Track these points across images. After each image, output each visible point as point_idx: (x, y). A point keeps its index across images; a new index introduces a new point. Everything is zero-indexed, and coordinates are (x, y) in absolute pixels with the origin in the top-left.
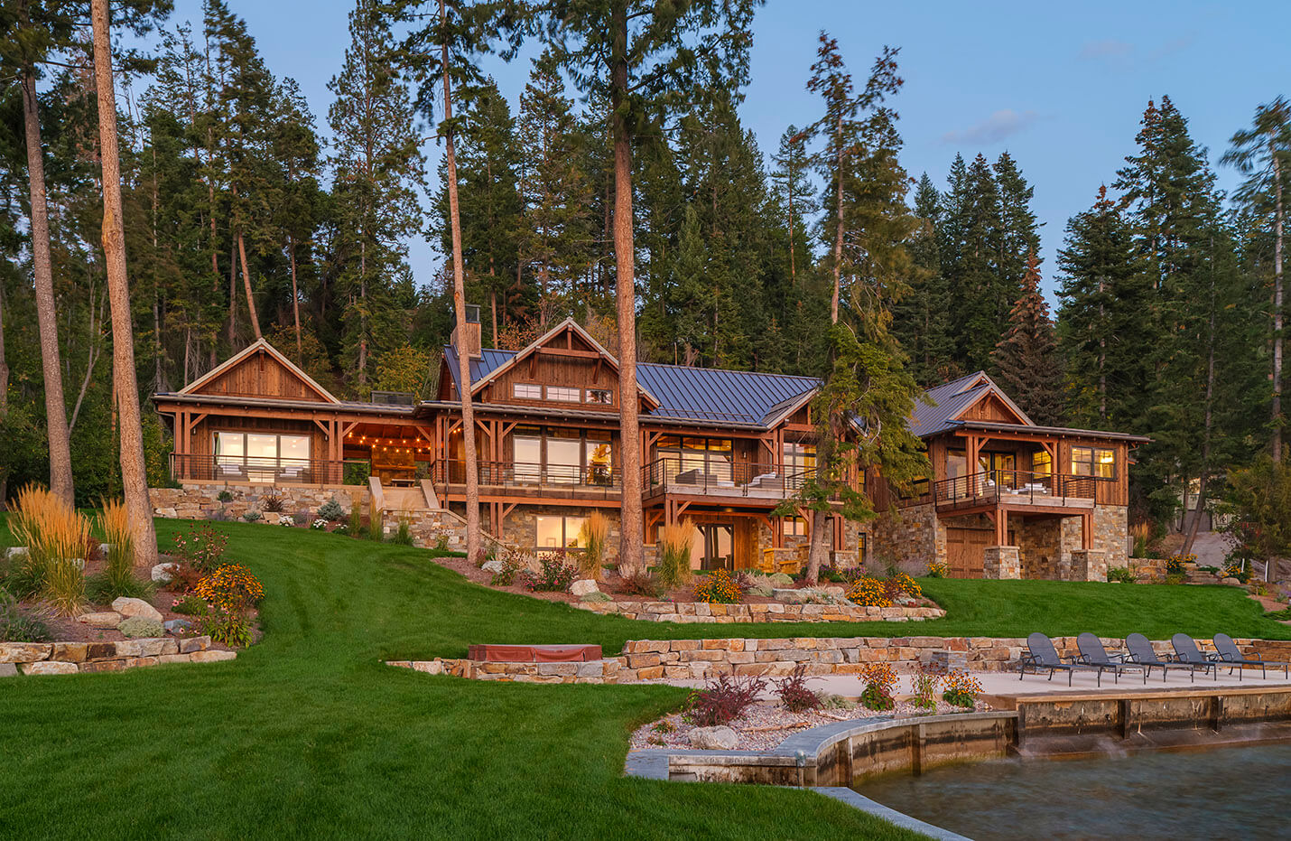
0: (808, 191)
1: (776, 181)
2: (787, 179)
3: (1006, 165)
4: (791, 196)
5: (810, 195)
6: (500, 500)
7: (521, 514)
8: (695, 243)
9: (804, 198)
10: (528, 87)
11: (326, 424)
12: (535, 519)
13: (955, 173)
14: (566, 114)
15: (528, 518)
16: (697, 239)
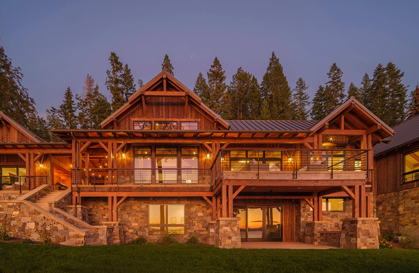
0: (306, 98)
1: (295, 97)
2: (299, 96)
3: (391, 67)
4: (300, 101)
5: (307, 99)
6: (115, 195)
7: (139, 204)
8: (266, 111)
9: (305, 100)
10: (210, 70)
11: (24, 155)
12: (147, 206)
13: (364, 80)
14: (222, 76)
15: (143, 206)
16: (267, 110)
